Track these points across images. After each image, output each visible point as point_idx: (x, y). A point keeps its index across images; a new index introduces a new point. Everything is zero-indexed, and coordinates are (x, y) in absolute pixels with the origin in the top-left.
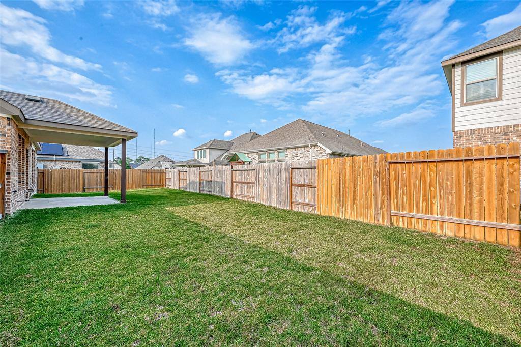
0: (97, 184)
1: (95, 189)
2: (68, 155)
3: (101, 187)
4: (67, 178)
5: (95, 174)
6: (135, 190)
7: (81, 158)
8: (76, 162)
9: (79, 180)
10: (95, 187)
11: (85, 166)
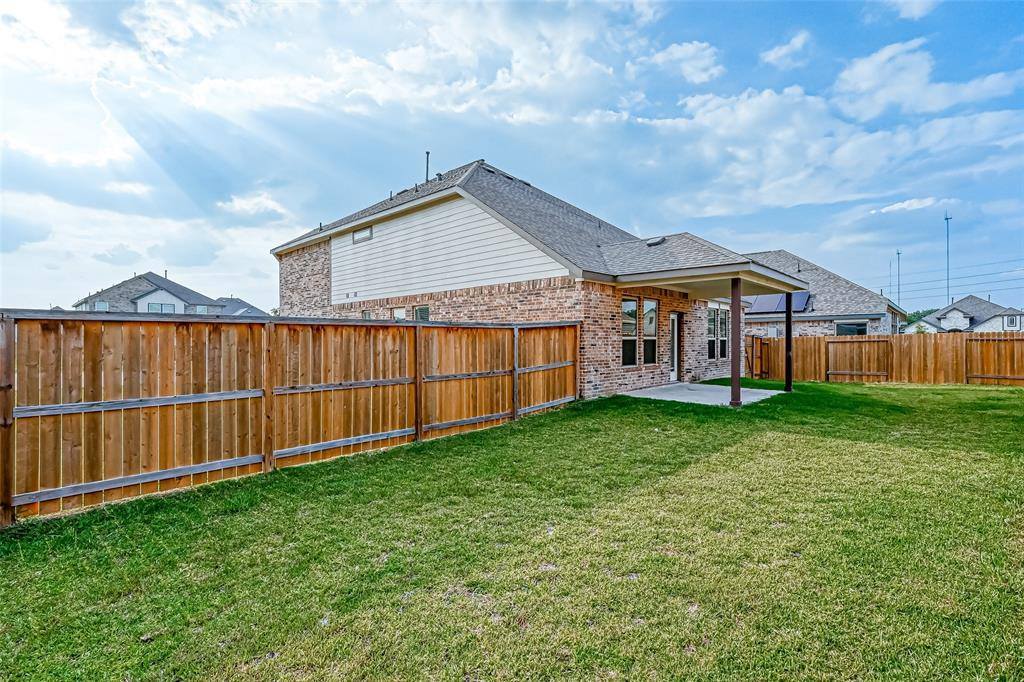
0: (851, 366)
1: (847, 377)
2: (813, 310)
3: (860, 373)
4: (800, 353)
5: (848, 345)
6: (942, 386)
7: (834, 313)
8: (825, 321)
9: (819, 357)
10: (848, 372)
11: (842, 330)
